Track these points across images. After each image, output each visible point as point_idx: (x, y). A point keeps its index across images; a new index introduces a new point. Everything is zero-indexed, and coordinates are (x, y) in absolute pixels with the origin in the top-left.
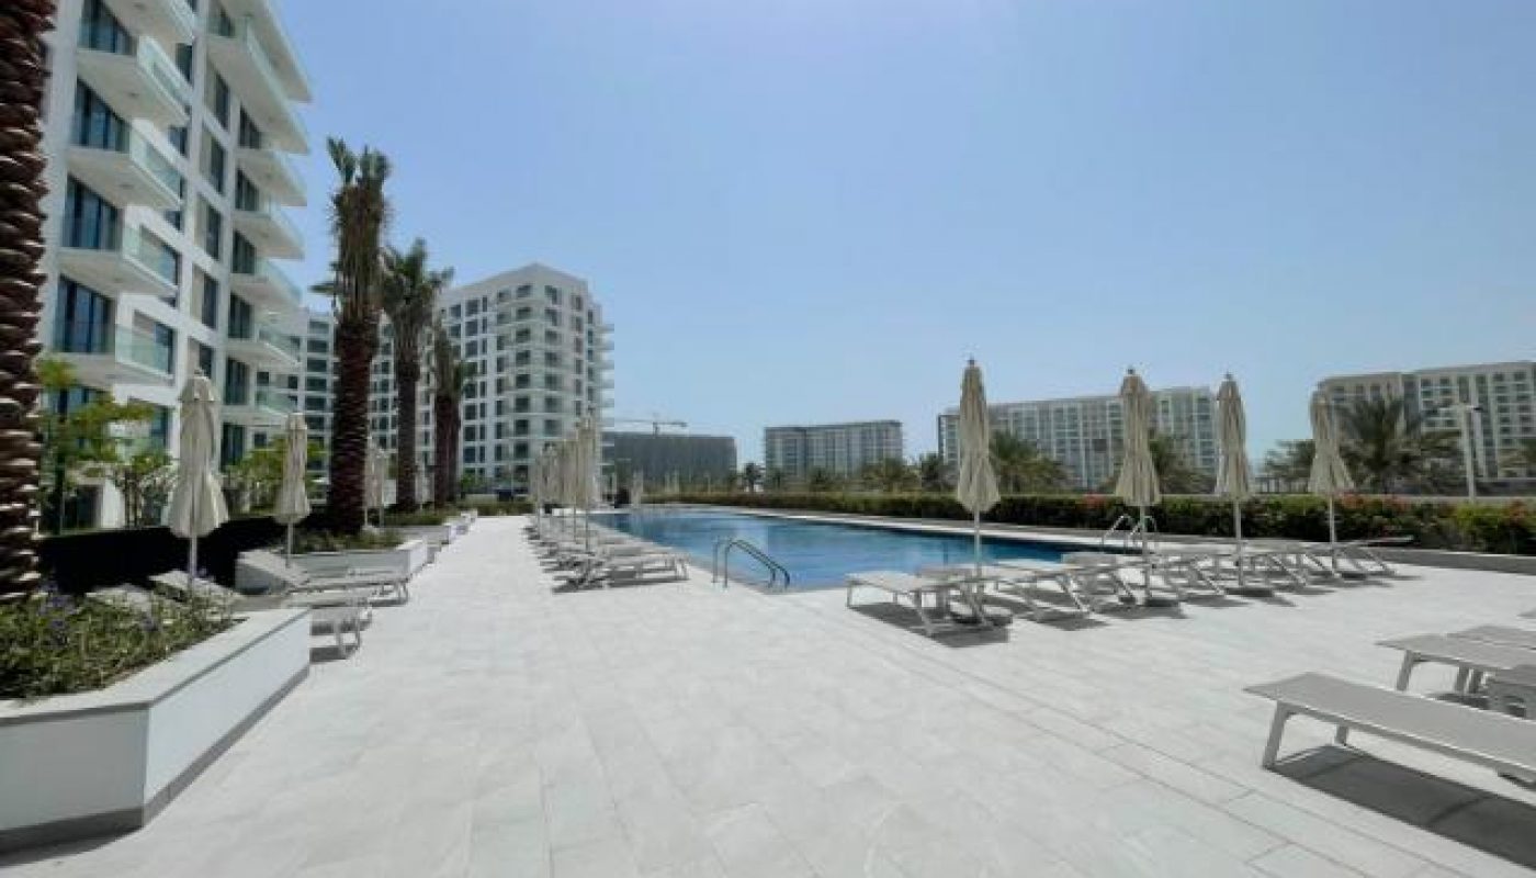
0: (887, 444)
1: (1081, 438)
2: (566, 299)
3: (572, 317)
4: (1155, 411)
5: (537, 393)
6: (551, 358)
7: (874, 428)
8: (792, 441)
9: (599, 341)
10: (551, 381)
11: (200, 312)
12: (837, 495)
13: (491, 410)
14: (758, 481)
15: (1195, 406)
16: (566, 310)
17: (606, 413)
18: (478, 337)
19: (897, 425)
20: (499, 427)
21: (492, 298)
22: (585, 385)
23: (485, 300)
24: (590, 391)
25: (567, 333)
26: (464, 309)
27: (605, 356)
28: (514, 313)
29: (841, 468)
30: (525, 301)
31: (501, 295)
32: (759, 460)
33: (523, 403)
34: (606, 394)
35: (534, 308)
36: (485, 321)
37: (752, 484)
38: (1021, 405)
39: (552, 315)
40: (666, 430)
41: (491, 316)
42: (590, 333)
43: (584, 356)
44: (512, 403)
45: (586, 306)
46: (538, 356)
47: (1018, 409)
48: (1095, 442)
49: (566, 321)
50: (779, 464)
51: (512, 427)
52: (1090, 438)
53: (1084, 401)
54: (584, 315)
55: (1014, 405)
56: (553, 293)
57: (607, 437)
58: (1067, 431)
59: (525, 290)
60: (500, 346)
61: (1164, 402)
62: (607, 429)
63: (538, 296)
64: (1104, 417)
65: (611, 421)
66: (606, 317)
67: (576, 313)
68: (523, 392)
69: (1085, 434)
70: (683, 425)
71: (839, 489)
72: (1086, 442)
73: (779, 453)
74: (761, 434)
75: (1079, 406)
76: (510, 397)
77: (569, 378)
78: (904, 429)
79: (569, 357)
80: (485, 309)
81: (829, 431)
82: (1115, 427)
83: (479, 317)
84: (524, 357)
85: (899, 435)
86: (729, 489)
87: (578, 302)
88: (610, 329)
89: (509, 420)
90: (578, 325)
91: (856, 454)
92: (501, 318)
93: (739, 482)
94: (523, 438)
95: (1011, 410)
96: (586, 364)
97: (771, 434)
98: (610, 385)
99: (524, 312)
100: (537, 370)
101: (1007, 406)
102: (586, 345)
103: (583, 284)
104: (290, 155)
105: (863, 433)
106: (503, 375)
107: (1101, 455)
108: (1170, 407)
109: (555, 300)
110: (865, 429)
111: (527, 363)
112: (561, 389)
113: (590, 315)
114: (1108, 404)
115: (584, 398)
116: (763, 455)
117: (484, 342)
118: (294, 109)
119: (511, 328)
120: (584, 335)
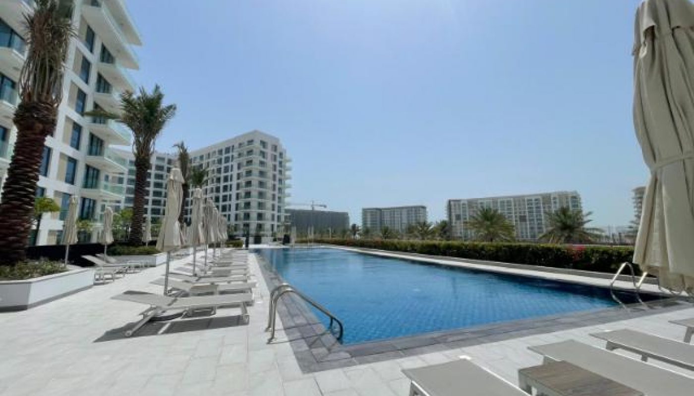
0: (420, 216)
1: (513, 215)
2: (269, 147)
3: (272, 154)
4: (550, 202)
5: (255, 189)
6: (262, 174)
7: (414, 209)
8: (374, 215)
9: (285, 166)
10: (261, 184)
11: (69, 140)
12: (396, 241)
13: (234, 197)
14: (358, 232)
15: (570, 199)
16: (269, 151)
17: (287, 200)
18: (229, 164)
19: (424, 208)
20: (237, 205)
21: (236, 145)
22: (277, 186)
23: (233, 146)
24: (280, 189)
25: (270, 163)
26: (224, 152)
27: (287, 173)
28: (245, 153)
29: (397, 227)
30: (250, 147)
31: (240, 144)
32: (359, 223)
33: (248, 194)
34: (287, 191)
35: (255, 150)
36: (233, 156)
37: (355, 234)
38: (484, 199)
39: (263, 154)
40: (317, 209)
41: (235, 154)
42: (281, 163)
43: (277, 173)
44: (243, 194)
45: (279, 150)
46: (255, 172)
47: (482, 201)
48: (521, 217)
49: (269, 156)
50: (369, 225)
51: (243, 205)
52: (518, 215)
53: (514, 197)
54: (278, 155)
55: (481, 199)
56: (263, 144)
57: (287, 211)
58: (506, 212)
59: (251, 142)
60: (239, 168)
61: (555, 198)
62: (287, 207)
63: (257, 145)
64: (524, 205)
65: (289, 204)
66: (288, 155)
67: (275, 153)
68: (248, 189)
69: (516, 213)
70: (325, 206)
71: (396, 237)
72: (516, 216)
73: (369, 220)
74: (361, 211)
75: (512, 199)
76: (242, 192)
77: (270, 183)
78: (428, 210)
79: (270, 174)
80: (233, 151)
81: (392, 210)
82: (530, 210)
83: (230, 155)
84: (249, 173)
85: (425, 212)
86: (343, 237)
87: (275, 148)
88: (289, 161)
89: (242, 202)
90: (275, 158)
91: (405, 221)
92: (240, 155)
93: (348, 233)
94: (248, 211)
95: (480, 201)
96: (278, 177)
97: (365, 211)
98: (289, 187)
99: (250, 152)
100: (255, 179)
101: (477, 199)
102: (278, 168)
103: (277, 140)
104: (128, 70)
105: (408, 211)
106: (239, 181)
107: (524, 223)
108: (557, 201)
109: (264, 147)
110: (409, 209)
111: (250, 175)
112: (266, 188)
113: (281, 154)
114: (526, 199)
115: (276, 192)
116: (361, 221)
117: (232, 166)
118: (130, 48)
119: (244, 160)
120: (277, 163)
